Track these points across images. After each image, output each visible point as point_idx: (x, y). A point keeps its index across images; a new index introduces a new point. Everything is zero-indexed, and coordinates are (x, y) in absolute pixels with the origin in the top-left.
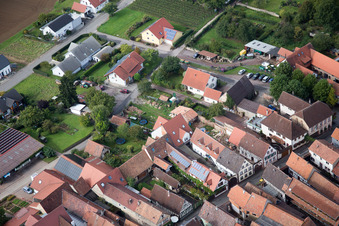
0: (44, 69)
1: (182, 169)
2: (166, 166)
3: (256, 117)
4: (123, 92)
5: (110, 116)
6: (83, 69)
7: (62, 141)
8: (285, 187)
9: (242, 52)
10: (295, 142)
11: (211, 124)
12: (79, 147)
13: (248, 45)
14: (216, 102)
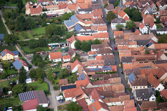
14: (70, 59)
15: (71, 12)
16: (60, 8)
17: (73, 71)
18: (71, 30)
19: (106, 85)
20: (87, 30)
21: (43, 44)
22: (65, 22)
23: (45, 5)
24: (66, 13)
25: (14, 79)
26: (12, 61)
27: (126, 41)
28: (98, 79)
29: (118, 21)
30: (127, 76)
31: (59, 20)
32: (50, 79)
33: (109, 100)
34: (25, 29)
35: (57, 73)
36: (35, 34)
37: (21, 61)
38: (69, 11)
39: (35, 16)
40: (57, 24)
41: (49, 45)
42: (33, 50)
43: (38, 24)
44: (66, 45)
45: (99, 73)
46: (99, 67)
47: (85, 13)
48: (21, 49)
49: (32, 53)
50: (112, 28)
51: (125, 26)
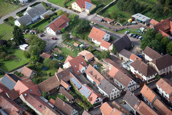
0: (10, 21)
1: (76, 89)
2: (67, 86)
3: (128, 61)
4: (53, 39)
5: (42, 53)
6: (33, 23)
7: (10, 65)
8: (136, 106)
9: (129, 20)
10: (148, 79)
11: (101, 63)
12: (19, 71)
13: (133, 16)
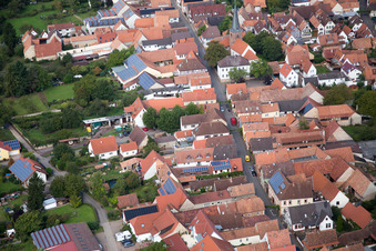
8: (274, 145)
9: (89, 129)
14: (136, 151)
15: (126, 48)
16: (101, 40)
17: (148, 176)
18: (131, 88)
19: (224, 202)
20: (167, 85)
21: (71, 122)
22: (116, 71)
23: (66, 37)
24: (116, 51)
25: (16, 202)
26: (6, 164)
27: (255, 105)
28: (203, 191)
29: (234, 63)
30: (267, 181)
31: (102, 67)
32: (98, 198)
33: (233, 234)
34: (28, 91)
35: (111, 182)
36: (50, 100)
37: (28, 162)
38: (121, 47)
39: (47, 61)
40: (98, 75)
41: (86, 122)
42: (52, 137)
43: (55, 79)
44: (124, 120)
45: (203, 177)
46: (203, 164)
47: (157, 48)
48: (24, 136)
49: (50, 143)
50: (221, 78)
51: (249, 71)
